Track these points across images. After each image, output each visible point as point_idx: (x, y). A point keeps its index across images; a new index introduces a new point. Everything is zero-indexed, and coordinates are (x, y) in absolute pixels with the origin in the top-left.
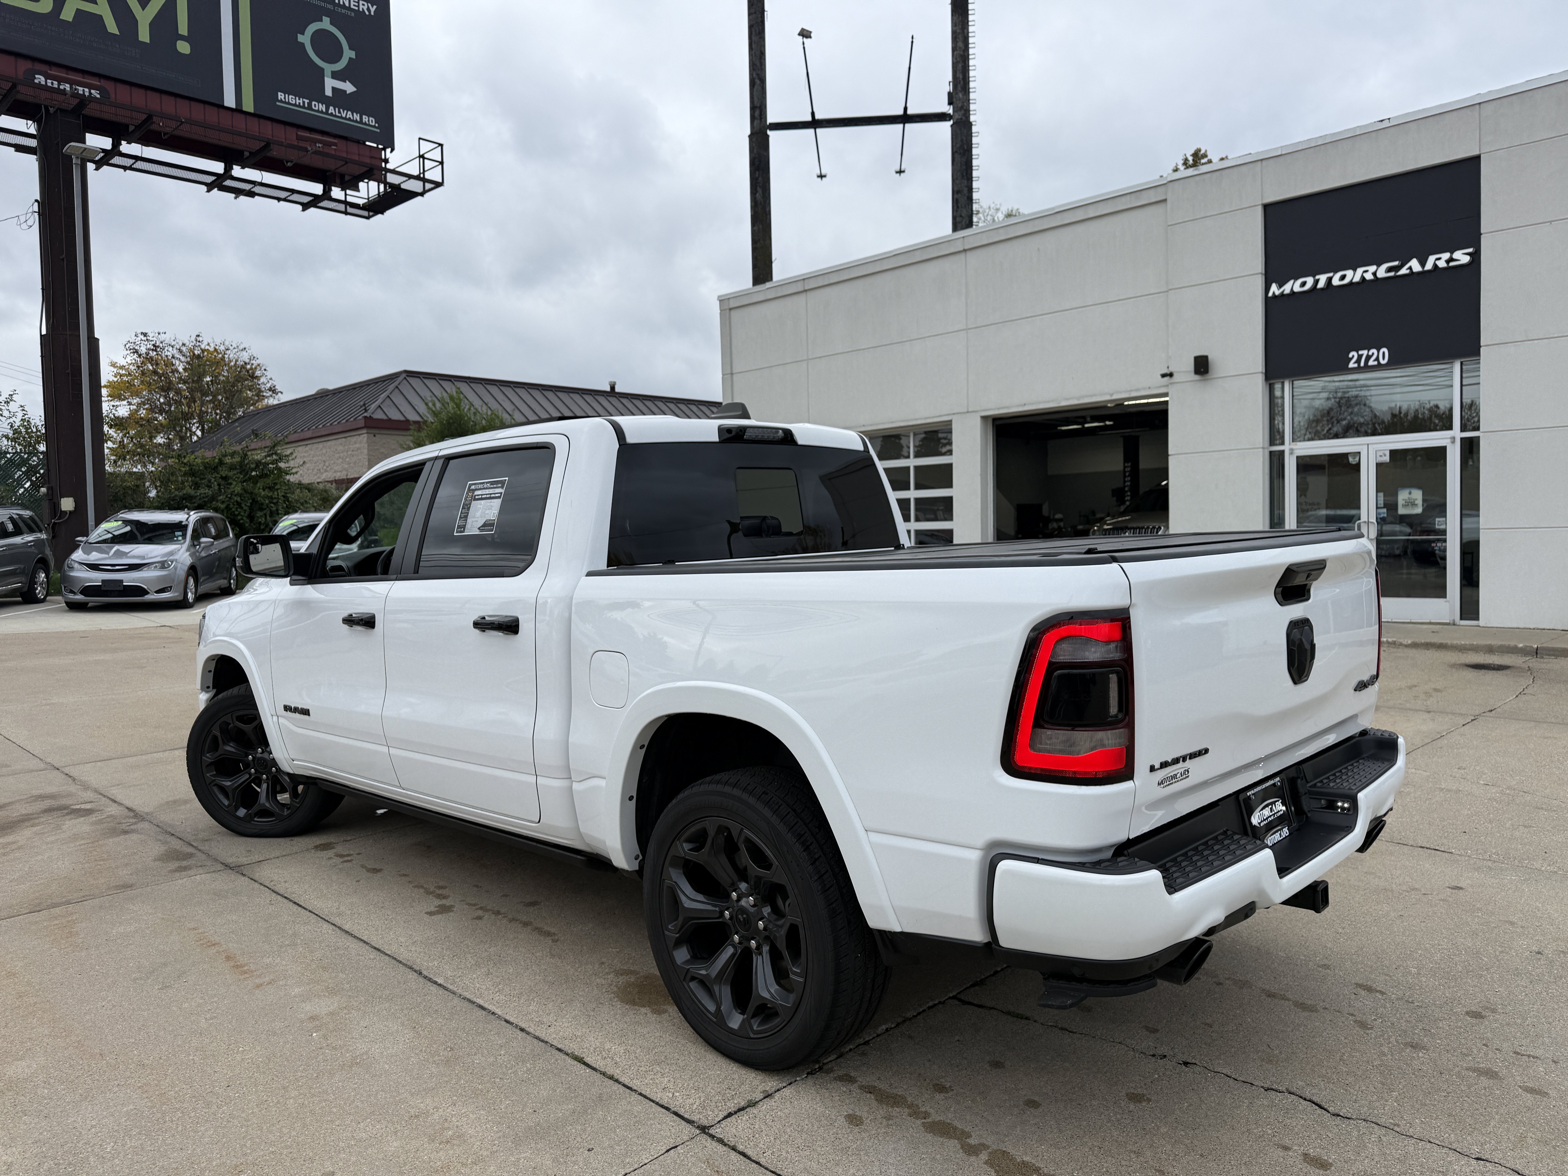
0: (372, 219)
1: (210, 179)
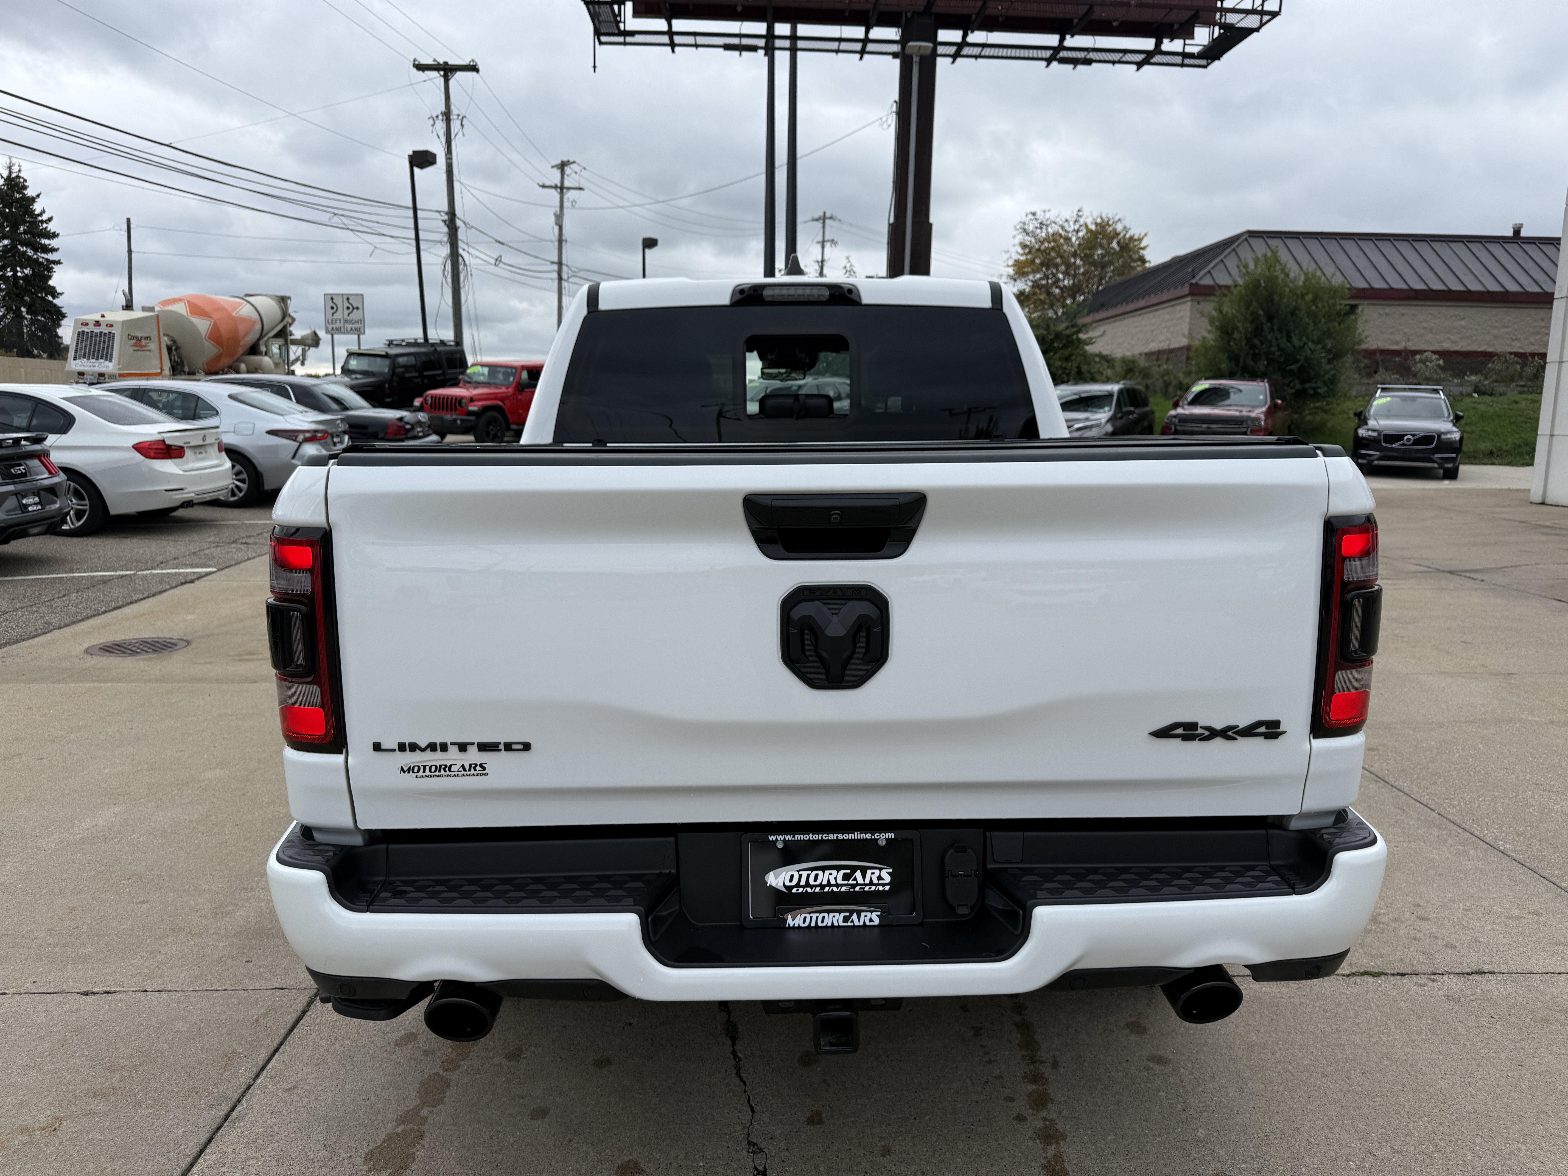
0: (1210, 67)
1: (1047, 54)
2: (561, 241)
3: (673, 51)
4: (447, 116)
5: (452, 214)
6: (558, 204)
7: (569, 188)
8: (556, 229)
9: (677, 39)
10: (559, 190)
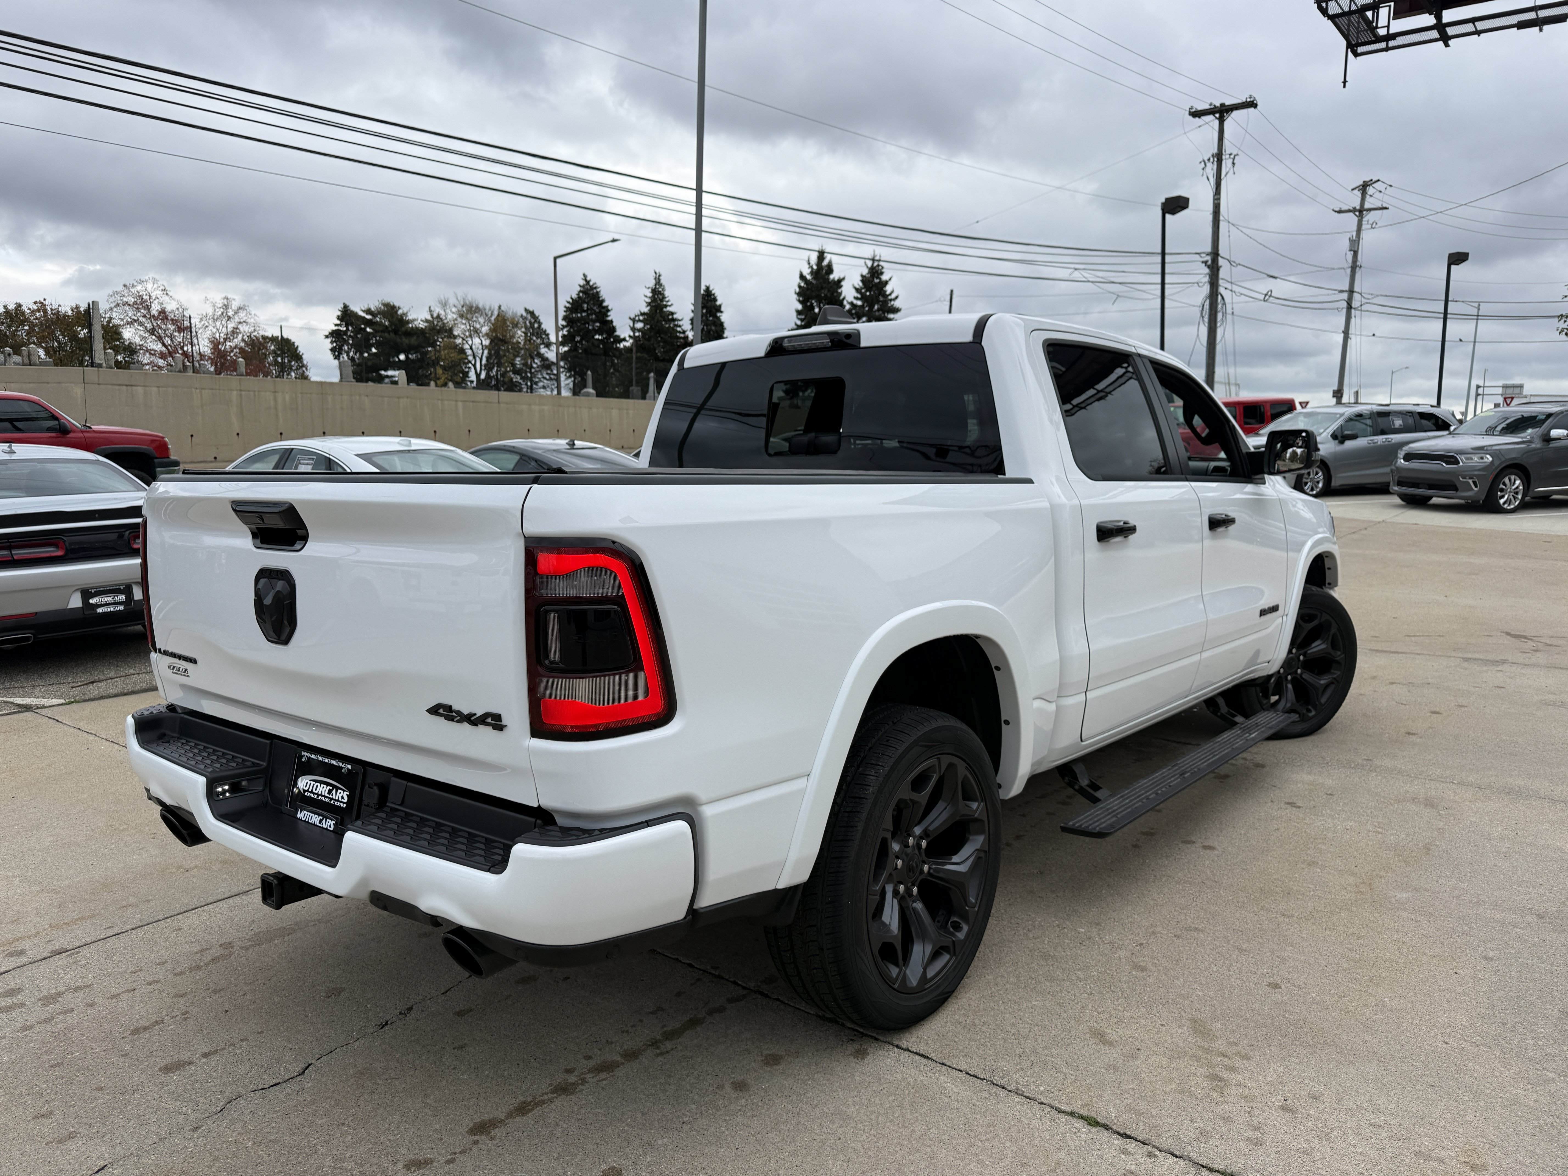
2: (1354, 267)
3: (1447, 45)
4: (1219, 157)
5: (1215, 254)
6: (1355, 228)
7: (1370, 210)
8: (1350, 255)
9: (1451, 31)
10: (1357, 213)
